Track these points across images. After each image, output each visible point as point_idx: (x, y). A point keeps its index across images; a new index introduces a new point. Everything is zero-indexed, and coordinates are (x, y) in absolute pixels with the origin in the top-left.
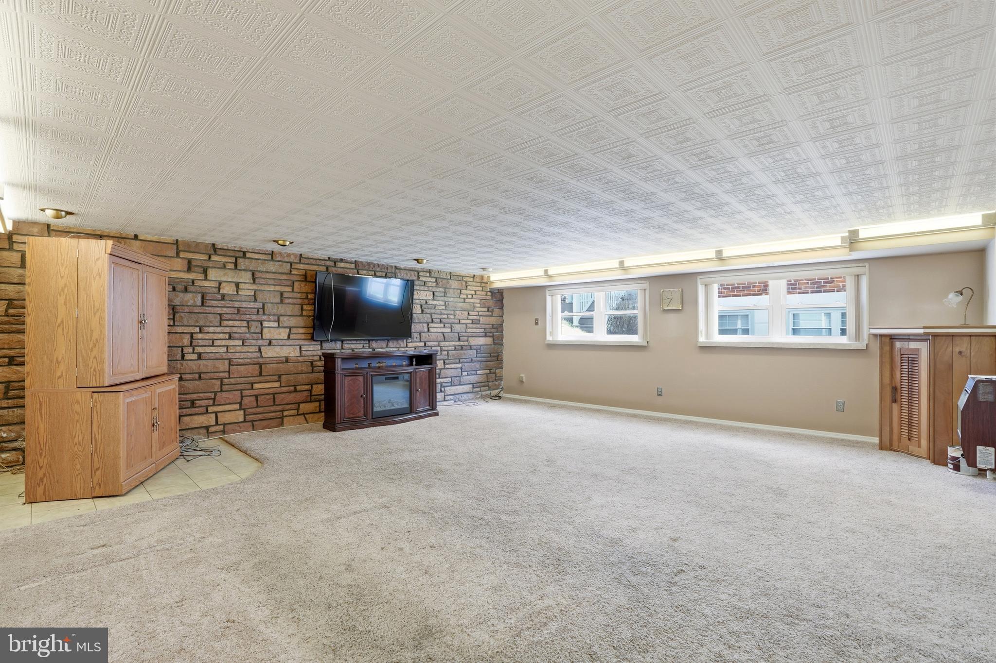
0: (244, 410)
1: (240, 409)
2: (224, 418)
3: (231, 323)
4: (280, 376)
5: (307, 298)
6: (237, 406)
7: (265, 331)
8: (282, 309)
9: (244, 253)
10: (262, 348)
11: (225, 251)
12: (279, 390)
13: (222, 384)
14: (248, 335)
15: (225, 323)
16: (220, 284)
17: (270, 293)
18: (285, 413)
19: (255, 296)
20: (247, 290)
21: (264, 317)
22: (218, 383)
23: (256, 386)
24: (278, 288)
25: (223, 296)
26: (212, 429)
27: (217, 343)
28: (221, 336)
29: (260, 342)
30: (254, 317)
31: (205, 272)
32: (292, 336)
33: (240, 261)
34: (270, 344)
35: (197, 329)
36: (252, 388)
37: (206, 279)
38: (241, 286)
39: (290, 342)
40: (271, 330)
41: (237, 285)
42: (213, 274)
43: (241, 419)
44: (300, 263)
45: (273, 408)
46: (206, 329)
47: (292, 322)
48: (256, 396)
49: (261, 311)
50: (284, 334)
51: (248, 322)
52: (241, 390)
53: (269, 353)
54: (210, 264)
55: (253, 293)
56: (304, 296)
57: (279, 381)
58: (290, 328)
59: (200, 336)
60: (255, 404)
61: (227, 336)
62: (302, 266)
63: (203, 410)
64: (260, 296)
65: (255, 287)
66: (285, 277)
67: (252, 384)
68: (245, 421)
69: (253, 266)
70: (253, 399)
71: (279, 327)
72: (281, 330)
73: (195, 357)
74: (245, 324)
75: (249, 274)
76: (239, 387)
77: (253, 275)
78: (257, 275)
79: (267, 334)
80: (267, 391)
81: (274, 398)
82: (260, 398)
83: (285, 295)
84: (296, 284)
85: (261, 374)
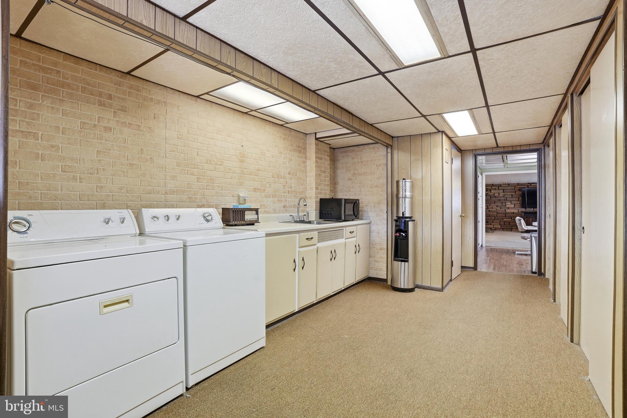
0: (501, 225)
1: (500, 225)
2: (495, 226)
3: (497, 203)
4: (511, 217)
5: (520, 195)
6: (499, 224)
7: (507, 205)
8: (512, 199)
9: (501, 185)
10: (506, 210)
11: (496, 185)
12: (511, 221)
13: (495, 218)
14: (502, 206)
15: (496, 203)
16: (494, 193)
17: (508, 195)
18: (513, 228)
19: (504, 196)
20: (502, 195)
21: (507, 201)
22: (494, 218)
23: (504, 219)
24: (511, 193)
25: (495, 196)
26: (492, 229)
27: (494, 208)
28: (495, 206)
29: (506, 208)
30: (504, 201)
31: (491, 191)
32: (515, 207)
33: (499, 187)
34: (508, 209)
35: (489, 205)
36: (503, 220)
37: (491, 193)
38: (500, 194)
39: (515, 208)
40: (509, 205)
41: (499, 193)
42: (492, 191)
43: (500, 227)
44: (518, 186)
45: (509, 226)
46: (491, 205)
47: (515, 202)
48: (504, 222)
49: (506, 200)
50: (513, 206)
51: (502, 203)
52: (500, 220)
53: (508, 211)
54: (492, 189)
55: (503, 195)
56: (519, 195)
57: (511, 218)
58: (515, 204)
59: (489, 206)
60: (504, 224)
61: (496, 206)
62: (518, 187)
63: (490, 224)
64: (505, 196)
65: (504, 194)
66: (513, 190)
67: (503, 219)
68: (501, 228)
69: (503, 188)
70: (503, 222)
71: (511, 204)
72: (512, 205)
73: (488, 211)
74: (501, 203)
75: (502, 190)
76: (500, 219)
77: (503, 190)
78: (504, 190)
79: (507, 206)
80: (508, 221)
81: (509, 223)
82: (505, 223)
83: (513, 195)
84: (517, 192)
85: (505, 216)
